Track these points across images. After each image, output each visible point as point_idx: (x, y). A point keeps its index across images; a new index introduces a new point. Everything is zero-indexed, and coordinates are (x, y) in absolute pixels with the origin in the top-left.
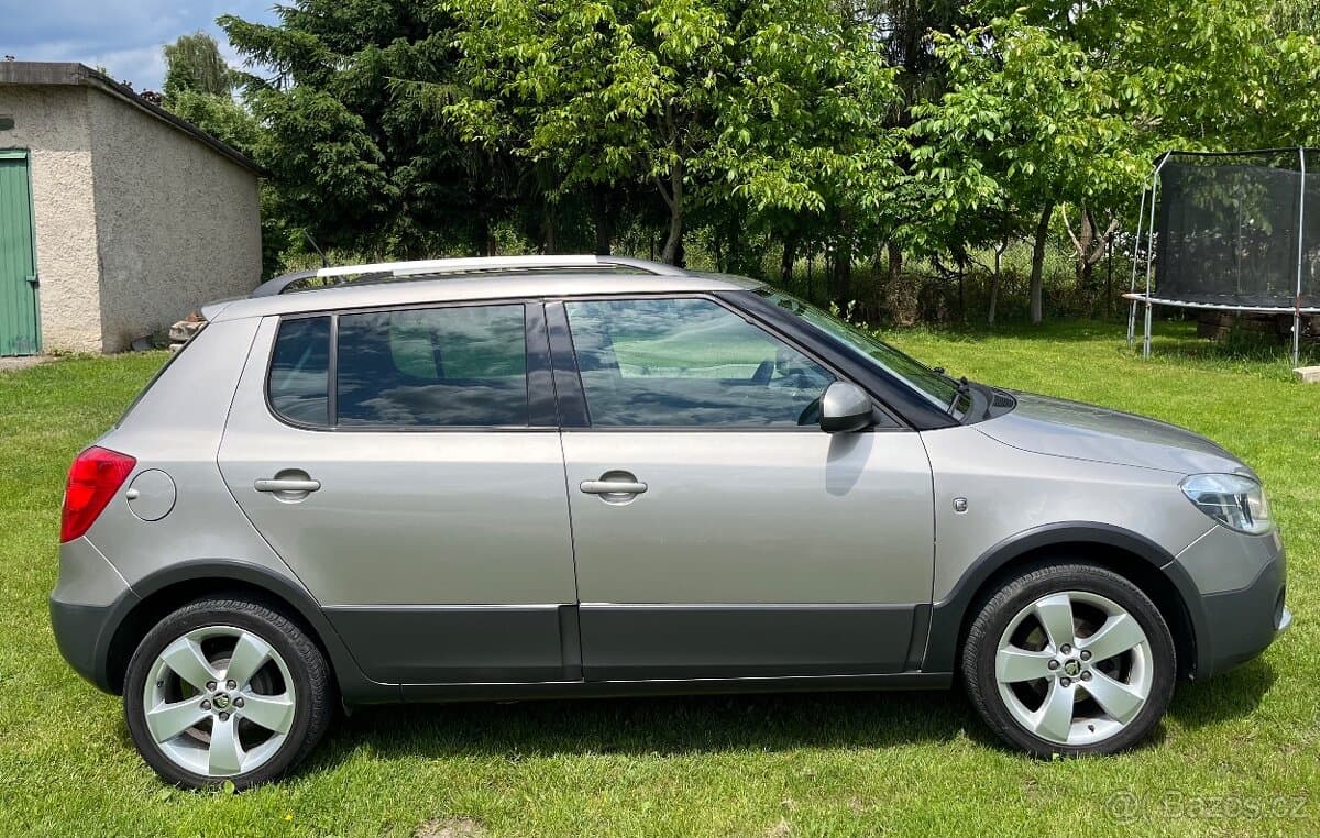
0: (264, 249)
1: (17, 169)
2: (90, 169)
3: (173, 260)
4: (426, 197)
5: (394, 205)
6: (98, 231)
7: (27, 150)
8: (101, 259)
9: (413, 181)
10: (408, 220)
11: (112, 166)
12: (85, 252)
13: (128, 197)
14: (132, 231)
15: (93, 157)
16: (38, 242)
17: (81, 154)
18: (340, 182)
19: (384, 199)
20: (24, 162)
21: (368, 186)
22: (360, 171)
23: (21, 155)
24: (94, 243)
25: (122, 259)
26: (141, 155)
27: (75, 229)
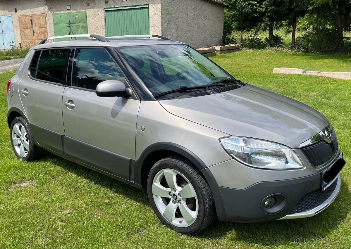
0: (224, 29)
1: (147, 10)
2: (160, 9)
3: (187, 32)
4: (271, 11)
5: (262, 15)
6: (162, 25)
7: (148, 5)
8: (162, 32)
9: (267, 6)
10: (267, 19)
11: (168, 7)
12: (159, 31)
13: (173, 15)
14: (174, 25)
15: (161, 6)
16: (150, 28)
17: (159, 5)
18: (243, 8)
19: (258, 12)
20: (148, 8)
21: (251, 9)
22: (250, 4)
23: (147, 6)
24: (161, 29)
25: (170, 32)
26: (178, 4)
27: (157, 25)
